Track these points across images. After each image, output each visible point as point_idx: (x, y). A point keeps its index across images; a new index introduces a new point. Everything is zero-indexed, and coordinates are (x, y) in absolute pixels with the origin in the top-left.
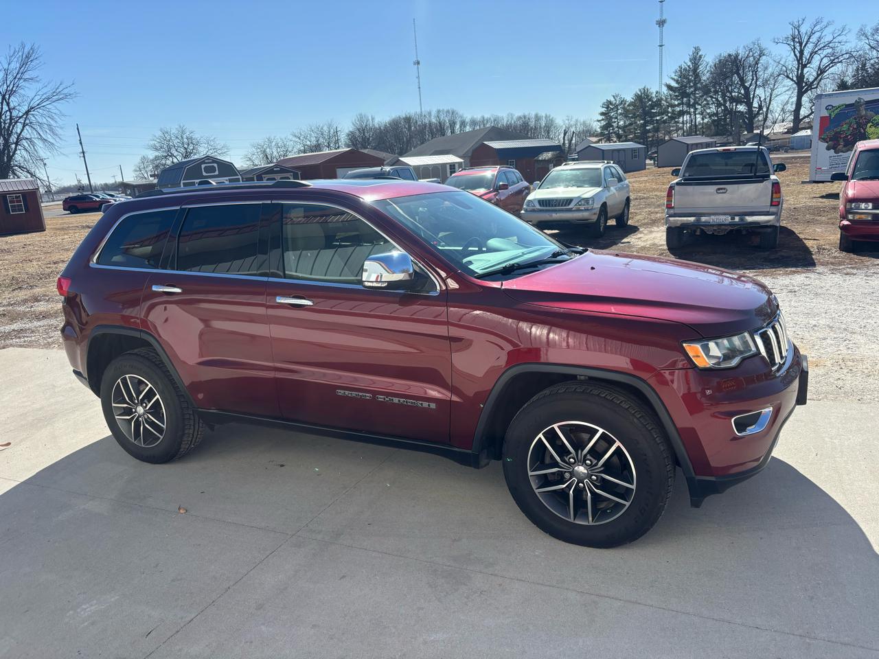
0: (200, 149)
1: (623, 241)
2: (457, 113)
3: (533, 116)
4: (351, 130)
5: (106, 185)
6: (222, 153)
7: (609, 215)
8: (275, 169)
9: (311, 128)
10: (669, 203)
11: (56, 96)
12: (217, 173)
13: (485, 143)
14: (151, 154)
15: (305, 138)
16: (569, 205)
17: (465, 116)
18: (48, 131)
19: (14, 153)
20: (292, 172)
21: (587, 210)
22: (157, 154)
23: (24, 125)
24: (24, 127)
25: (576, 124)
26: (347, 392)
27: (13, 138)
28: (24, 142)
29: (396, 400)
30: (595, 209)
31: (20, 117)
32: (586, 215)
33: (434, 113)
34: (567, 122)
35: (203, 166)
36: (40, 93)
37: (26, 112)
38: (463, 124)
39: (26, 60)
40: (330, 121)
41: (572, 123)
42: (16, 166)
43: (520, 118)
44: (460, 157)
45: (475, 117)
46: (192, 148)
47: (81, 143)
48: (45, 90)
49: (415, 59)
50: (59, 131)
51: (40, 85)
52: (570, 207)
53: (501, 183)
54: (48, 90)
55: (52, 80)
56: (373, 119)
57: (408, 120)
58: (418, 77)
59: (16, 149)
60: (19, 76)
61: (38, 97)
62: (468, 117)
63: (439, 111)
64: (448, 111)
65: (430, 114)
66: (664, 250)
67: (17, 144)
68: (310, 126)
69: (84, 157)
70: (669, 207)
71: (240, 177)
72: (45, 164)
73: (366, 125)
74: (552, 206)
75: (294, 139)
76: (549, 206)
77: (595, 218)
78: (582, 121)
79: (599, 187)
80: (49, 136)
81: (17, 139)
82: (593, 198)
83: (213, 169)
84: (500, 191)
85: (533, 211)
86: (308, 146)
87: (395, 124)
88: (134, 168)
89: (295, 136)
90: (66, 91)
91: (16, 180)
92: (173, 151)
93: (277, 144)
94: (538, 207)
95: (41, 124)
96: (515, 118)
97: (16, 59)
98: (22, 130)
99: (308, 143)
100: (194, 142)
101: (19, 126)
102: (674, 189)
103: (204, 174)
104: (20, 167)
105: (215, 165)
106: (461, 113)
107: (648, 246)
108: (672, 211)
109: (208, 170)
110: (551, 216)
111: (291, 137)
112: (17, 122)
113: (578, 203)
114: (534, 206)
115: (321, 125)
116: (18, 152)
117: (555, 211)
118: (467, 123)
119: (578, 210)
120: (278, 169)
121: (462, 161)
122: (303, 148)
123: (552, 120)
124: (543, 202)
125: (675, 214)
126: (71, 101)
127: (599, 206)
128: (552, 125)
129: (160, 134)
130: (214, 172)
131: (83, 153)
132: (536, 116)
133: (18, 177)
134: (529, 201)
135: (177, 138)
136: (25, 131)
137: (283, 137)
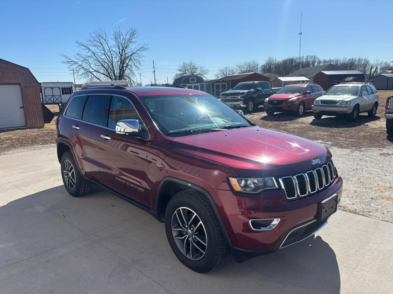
0: (197, 71)
1: (365, 124)
2: (316, 57)
3: (358, 59)
4: (265, 64)
5: (163, 84)
6: (206, 73)
7: (361, 110)
8: (220, 81)
9: (245, 63)
10: (387, 106)
11: (143, 49)
12: (195, 81)
13: (322, 72)
14: (179, 73)
15: (242, 67)
16: (336, 104)
17: (320, 59)
18: (137, 62)
19: (125, 71)
20: (227, 82)
21: (346, 107)
22: (180, 73)
23: (130, 60)
24: (129, 60)
25: (381, 64)
26: (118, 179)
27: (125, 65)
28: (129, 67)
29: (132, 185)
30: (350, 107)
31: (129, 57)
32: (345, 109)
33: (305, 57)
34: (376, 62)
35: (190, 78)
36: (137, 48)
37: (131, 55)
38: (319, 62)
39: (133, 34)
40: (254, 60)
41: (379, 63)
42: (125, 75)
43: (350, 60)
44: (308, 78)
45: (326, 59)
46: (194, 71)
47: (154, 68)
48: (138, 47)
49: (300, 32)
50: (142, 63)
51: (137, 44)
52: (337, 105)
53: (308, 91)
54: (139, 47)
55: (142, 43)
56: (275, 59)
57: (292, 60)
58: (300, 40)
59: (126, 69)
60: (129, 41)
61: (136, 49)
62: (322, 60)
63: (307, 56)
64: (312, 57)
65: (303, 57)
66: (385, 131)
67: (126, 67)
68: (245, 62)
69: (154, 73)
70: (387, 108)
71: (205, 84)
72: (141, 75)
73: (272, 62)
74: (328, 104)
75: (237, 68)
76: (326, 104)
77: (351, 111)
78: (385, 62)
79: (356, 96)
80: (138, 64)
81: (127, 65)
82: (350, 101)
83: (194, 80)
84: (306, 95)
85: (318, 105)
86: (243, 71)
87: (285, 62)
88: (173, 78)
89: (238, 66)
90: (146, 47)
91: (124, 81)
92: (187, 72)
93: (229, 70)
94: (320, 104)
95: (135, 60)
96: (347, 60)
97: (128, 34)
98: (129, 62)
99: (243, 70)
100: (195, 68)
101: (128, 60)
102: (390, 99)
103: (190, 82)
104: (126, 76)
105: (195, 78)
106: (318, 57)
107: (377, 128)
108: (388, 111)
109: (192, 80)
110: (327, 109)
111: (236, 67)
112: (127, 59)
113: (341, 103)
114: (319, 103)
115: (250, 62)
116: (126, 70)
117: (329, 106)
118: (321, 62)
119: (341, 107)
120: (221, 81)
121: (309, 80)
122: (240, 72)
123: (368, 61)
124: (323, 102)
125: (390, 112)
126: (147, 51)
127: (354, 105)
128: (367, 63)
129: (183, 64)
130: (194, 81)
131: (154, 71)
132: (359, 59)
133: (125, 80)
134: (317, 101)
135: (189, 66)
136: (130, 62)
137: (232, 67)
